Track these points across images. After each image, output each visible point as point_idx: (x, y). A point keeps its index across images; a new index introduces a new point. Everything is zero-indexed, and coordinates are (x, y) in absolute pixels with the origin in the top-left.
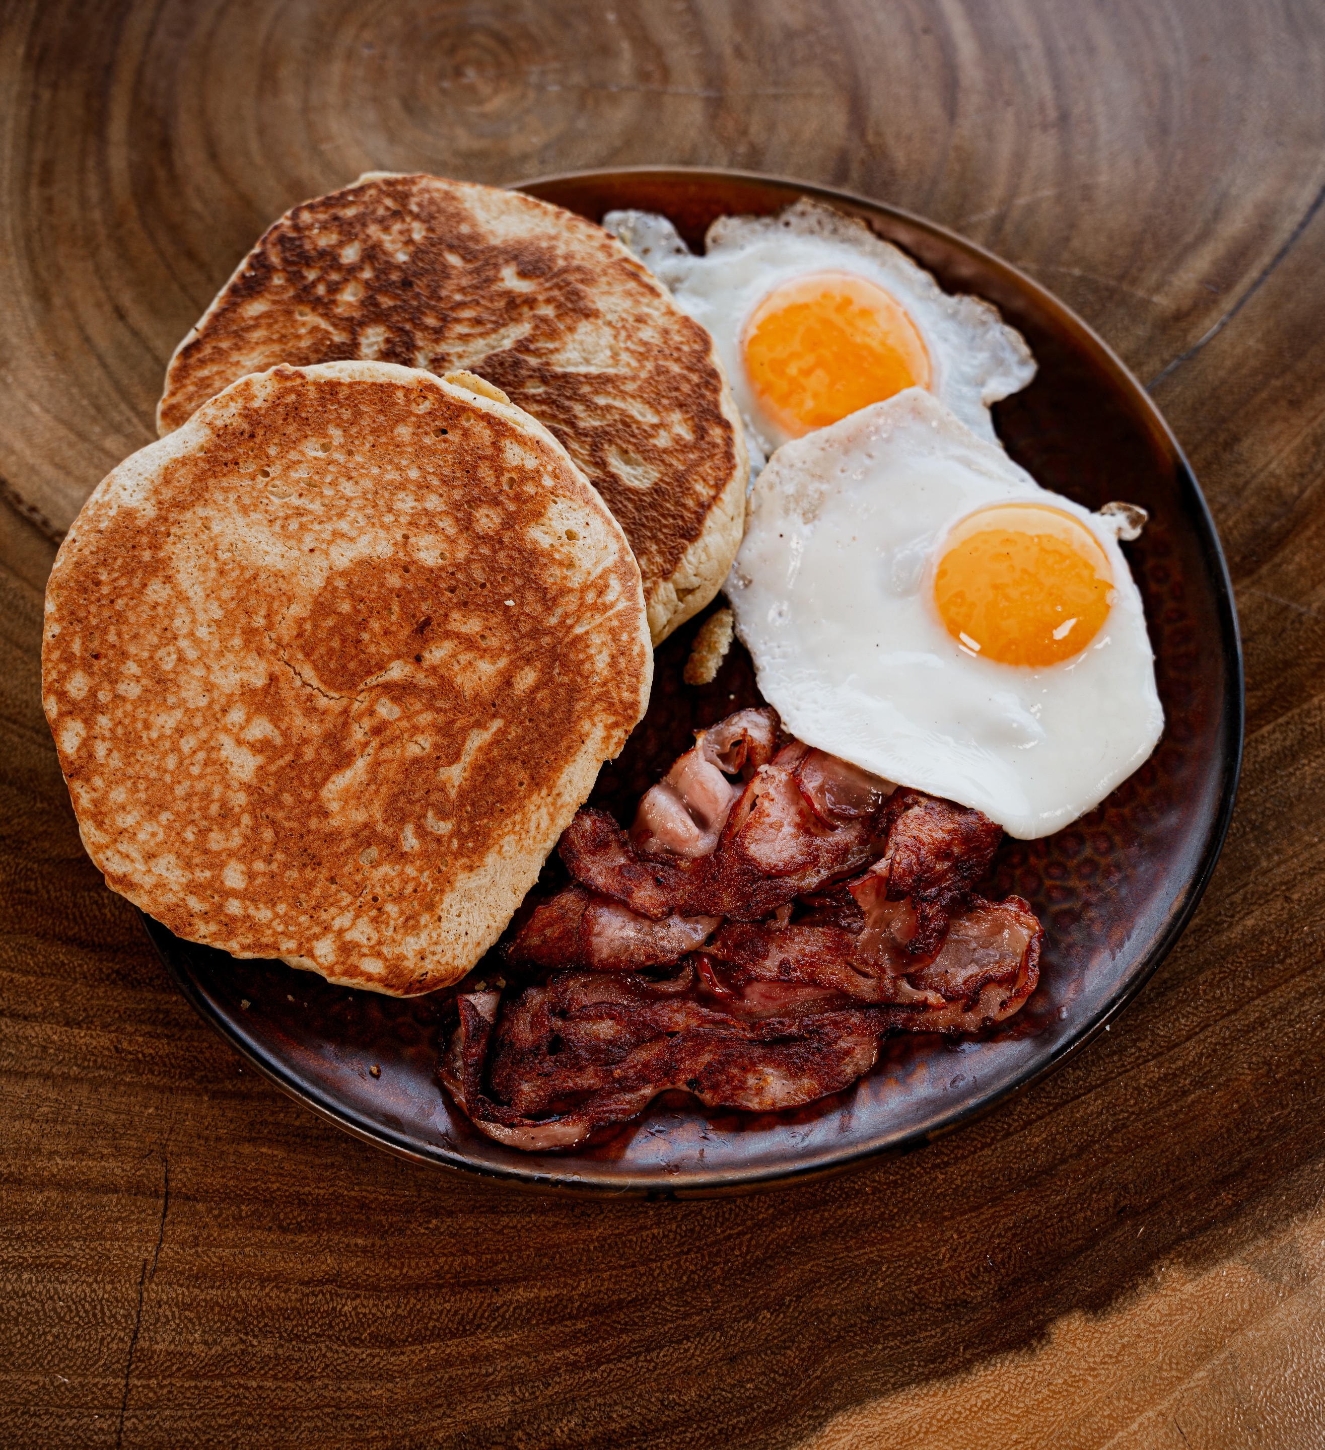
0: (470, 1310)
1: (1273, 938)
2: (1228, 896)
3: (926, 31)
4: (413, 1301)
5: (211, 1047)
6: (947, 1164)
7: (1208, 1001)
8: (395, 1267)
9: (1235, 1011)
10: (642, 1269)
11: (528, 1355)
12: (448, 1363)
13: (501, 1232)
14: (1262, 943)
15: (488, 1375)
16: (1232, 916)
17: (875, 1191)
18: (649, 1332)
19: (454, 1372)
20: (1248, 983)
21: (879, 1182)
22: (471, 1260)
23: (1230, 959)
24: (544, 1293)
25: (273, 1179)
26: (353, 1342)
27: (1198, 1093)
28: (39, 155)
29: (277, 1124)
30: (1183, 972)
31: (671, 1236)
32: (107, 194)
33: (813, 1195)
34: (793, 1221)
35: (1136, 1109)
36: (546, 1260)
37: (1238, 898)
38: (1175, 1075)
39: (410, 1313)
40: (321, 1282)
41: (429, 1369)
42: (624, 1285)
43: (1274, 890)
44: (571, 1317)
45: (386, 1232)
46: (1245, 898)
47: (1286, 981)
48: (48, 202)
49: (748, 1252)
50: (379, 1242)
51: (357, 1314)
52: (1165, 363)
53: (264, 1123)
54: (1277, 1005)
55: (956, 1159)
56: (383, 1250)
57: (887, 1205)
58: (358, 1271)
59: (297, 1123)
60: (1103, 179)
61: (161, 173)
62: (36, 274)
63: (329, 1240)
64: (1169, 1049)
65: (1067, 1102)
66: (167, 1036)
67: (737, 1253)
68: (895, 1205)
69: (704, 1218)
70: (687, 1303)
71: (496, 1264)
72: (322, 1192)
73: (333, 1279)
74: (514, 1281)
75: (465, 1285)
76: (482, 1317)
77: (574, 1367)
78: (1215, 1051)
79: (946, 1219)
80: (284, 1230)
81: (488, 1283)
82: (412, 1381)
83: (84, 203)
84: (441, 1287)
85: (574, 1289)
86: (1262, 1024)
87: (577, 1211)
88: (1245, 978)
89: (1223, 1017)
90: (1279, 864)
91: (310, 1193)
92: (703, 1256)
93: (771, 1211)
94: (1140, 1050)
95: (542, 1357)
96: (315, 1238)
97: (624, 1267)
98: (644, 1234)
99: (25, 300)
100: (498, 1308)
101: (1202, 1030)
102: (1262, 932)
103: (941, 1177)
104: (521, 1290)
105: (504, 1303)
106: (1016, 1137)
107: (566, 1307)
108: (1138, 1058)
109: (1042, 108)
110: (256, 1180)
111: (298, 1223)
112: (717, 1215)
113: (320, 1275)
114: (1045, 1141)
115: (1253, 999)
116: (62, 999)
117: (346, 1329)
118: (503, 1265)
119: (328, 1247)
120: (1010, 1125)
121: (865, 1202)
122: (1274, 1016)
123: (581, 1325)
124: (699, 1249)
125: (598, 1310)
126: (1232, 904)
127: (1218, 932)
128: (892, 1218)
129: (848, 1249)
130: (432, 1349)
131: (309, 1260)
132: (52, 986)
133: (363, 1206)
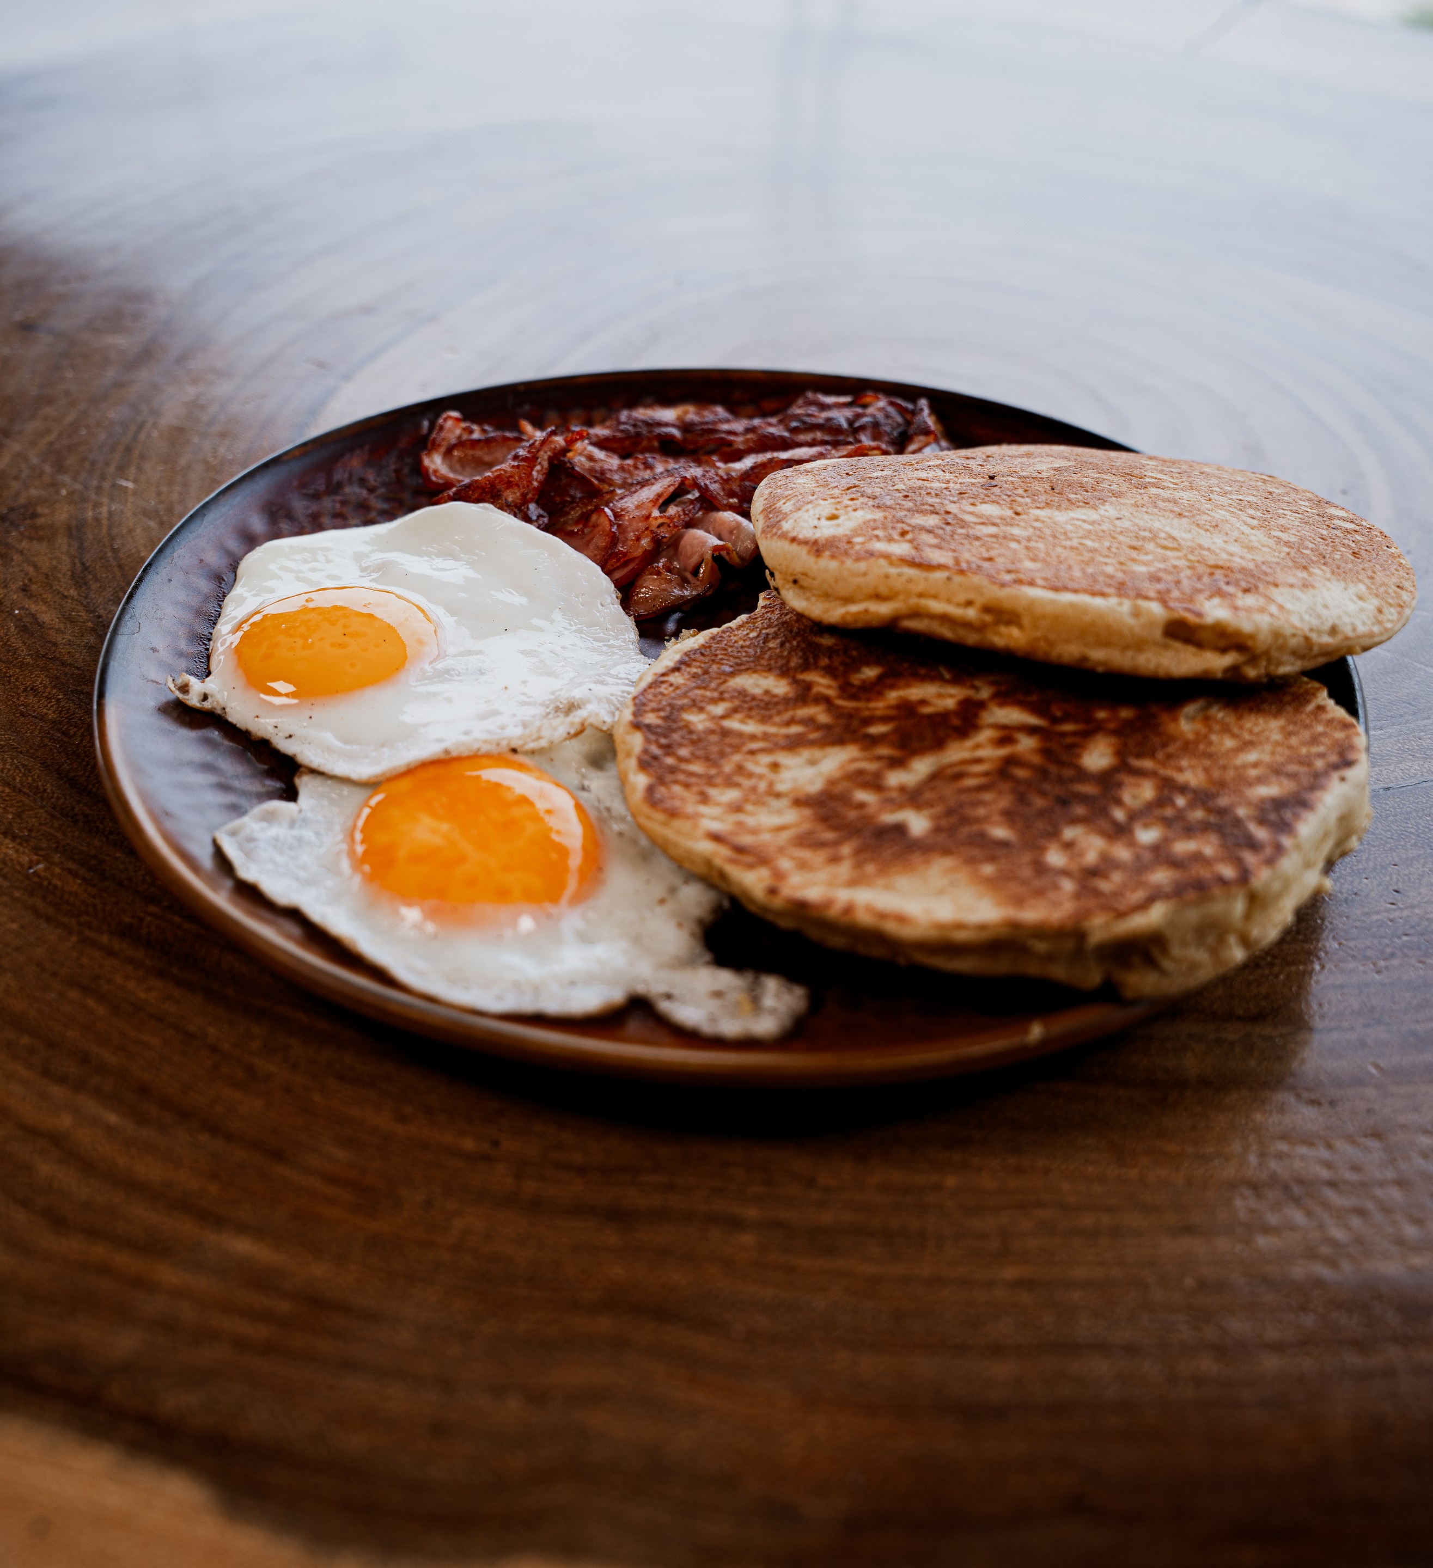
66: (84, 879)
73: (56, 1140)
116: (18, 815)
130: (99, 1251)
132: (21, 801)
133: (144, 1090)
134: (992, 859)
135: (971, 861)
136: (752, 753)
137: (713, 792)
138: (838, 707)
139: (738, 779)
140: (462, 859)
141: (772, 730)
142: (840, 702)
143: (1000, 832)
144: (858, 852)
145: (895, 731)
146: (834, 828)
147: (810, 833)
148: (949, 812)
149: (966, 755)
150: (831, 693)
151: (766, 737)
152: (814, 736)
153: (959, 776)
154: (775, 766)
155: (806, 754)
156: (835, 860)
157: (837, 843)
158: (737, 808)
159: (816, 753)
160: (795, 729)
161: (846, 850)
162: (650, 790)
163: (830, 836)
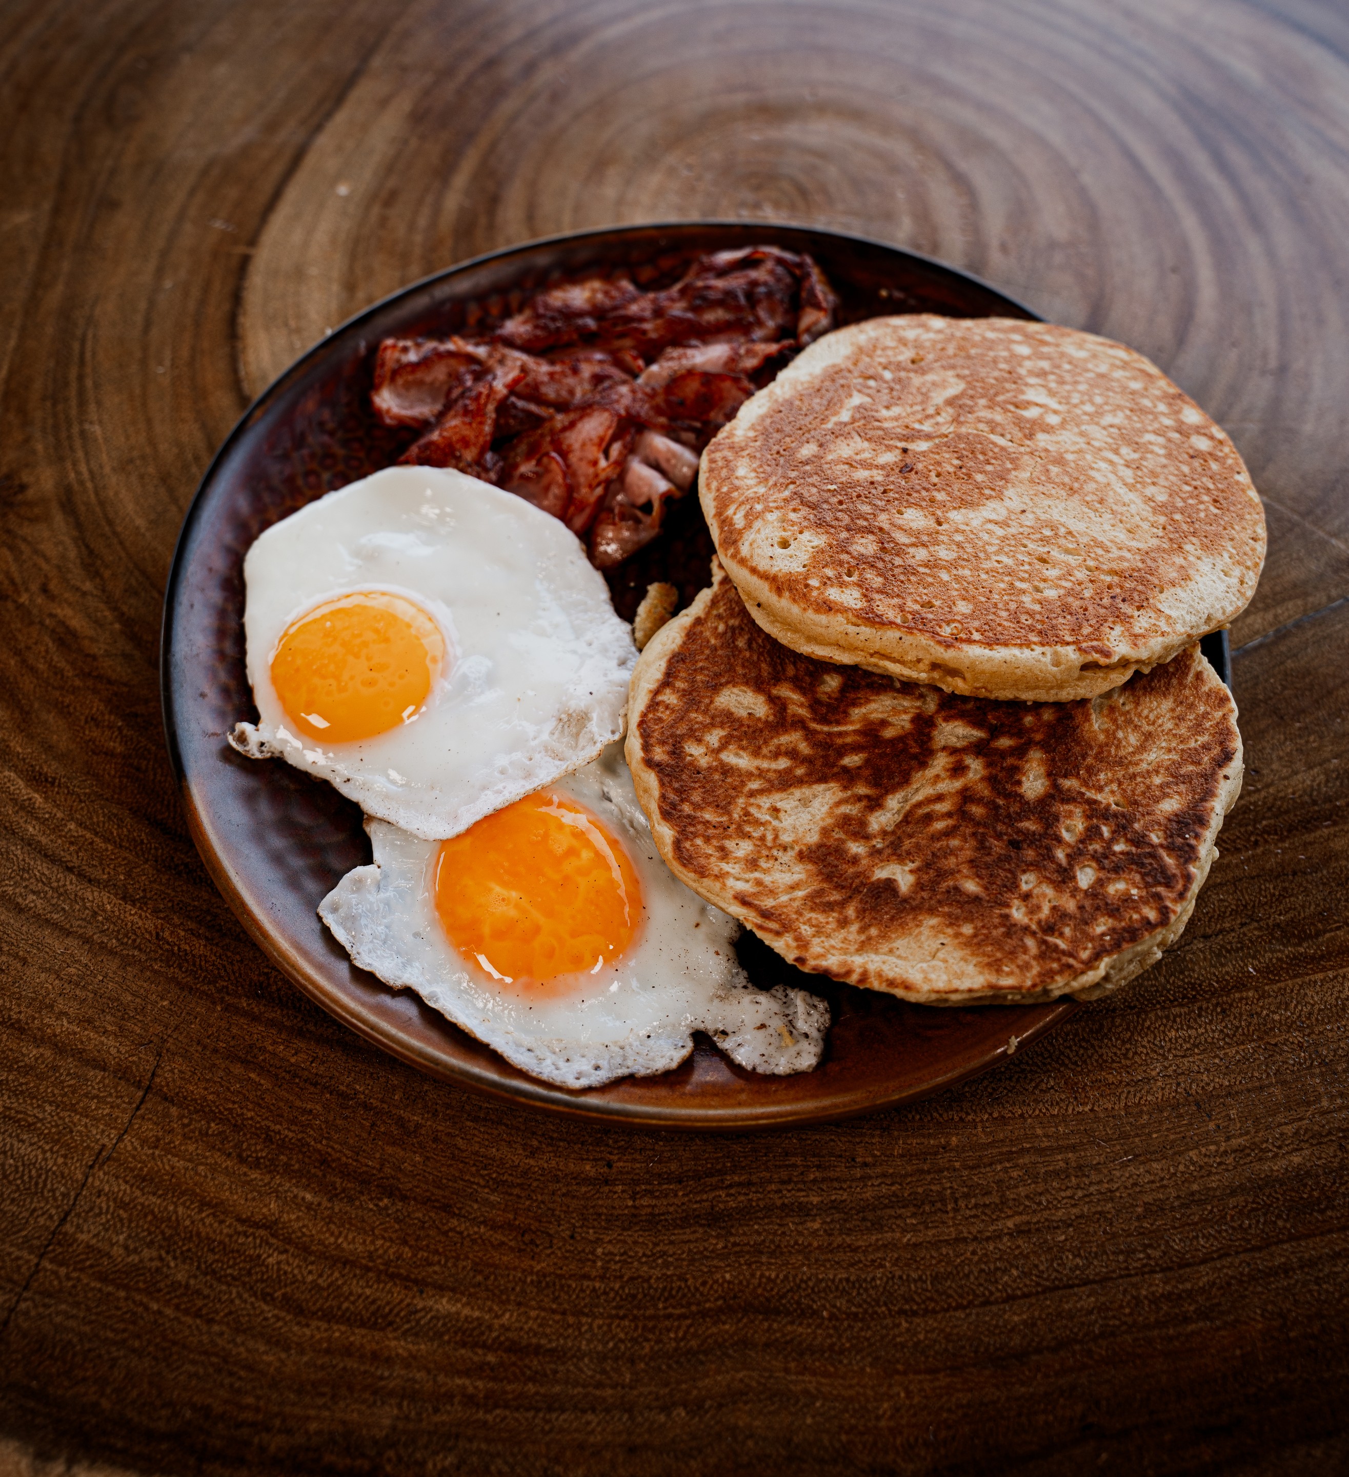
0: (388, 1303)
1: (1318, 1183)
2: (1280, 1125)
3: (1174, 270)
4: (336, 1274)
5: (242, 961)
6: (914, 1313)
7: (1233, 1228)
8: (332, 1234)
9: (1259, 1249)
10: (571, 1320)
11: (429, 1372)
12: (348, 1351)
13: (445, 1233)
14: (1305, 1185)
15: (382, 1378)
16: (1280, 1147)
17: (832, 1317)
18: (557, 1389)
19: (351, 1364)
20: (1280, 1223)
21: (839, 1309)
22: (407, 1252)
23: (1267, 1191)
24: (466, 1311)
25: (250, 1106)
26: (266, 1297)
27: (1201, 1324)
28: (391, 183)
29: (274, 1054)
30: (1215, 1189)
31: (612, 1295)
32: (434, 223)
33: (768, 1300)
34: (740, 1320)
35: (1129, 1320)
36: (479, 1278)
37: (1289, 1130)
38: (1179, 1296)
39: (329, 1286)
40: (256, 1225)
41: (328, 1351)
42: (548, 1331)
43: (1330, 1133)
44: (484, 1346)
45: (336, 1195)
46: (1296, 1133)
47: (1322, 1234)
48: (383, 221)
49: (683, 1339)
50: (325, 1203)
51: (279, 1270)
52: (1330, 599)
53: (263, 1050)
54: (1307, 1256)
55: (926, 1311)
56: (327, 1213)
57: (840, 1337)
58: (296, 1226)
59: (293, 1060)
60: (1308, 428)
61: (483, 220)
62: (351, 269)
63: (280, 1185)
64: (1181, 1266)
65: (1057, 1288)
66: (207, 939)
67: (672, 1335)
68: (849, 1340)
69: (650, 1287)
70: (604, 1372)
71: (431, 1264)
72: (291, 1135)
73: (271, 1226)
74: (441, 1288)
75: (392, 1277)
76: (398, 1314)
77: (470, 1400)
78: (1229, 1284)
79: (897, 1372)
80: (242, 1160)
81: (416, 1282)
82: (305, 1359)
83: (412, 227)
84: (368, 1269)
85: (497, 1317)
86: (1286, 1272)
87: (527, 1238)
88: (1279, 1217)
89: (1246, 1250)
90: (1341, 1108)
91: (279, 1133)
92: (636, 1328)
93: (720, 1302)
94: (1149, 1257)
95: (441, 1378)
96: (267, 1178)
97: (554, 1311)
98: (586, 1283)
99: (335, 288)
100: (416, 1312)
101: (1220, 1257)
102: (1307, 1173)
103: (905, 1325)
104: (444, 1301)
105: (424, 1309)
106: (994, 1308)
107: (482, 1333)
108: (1145, 1266)
109: (1265, 356)
110: (234, 1103)
111: (258, 1159)
112: (664, 1289)
113: (258, 1218)
114: (1024, 1322)
115: (1282, 1242)
116: (129, 875)
117: (262, 1281)
118: (437, 1268)
119: (277, 1191)
120: (991, 1293)
121: (819, 1326)
122: (1301, 1268)
123: (491, 1358)
124: (635, 1318)
125: (513, 1348)
126: (1282, 1134)
127: (1260, 1159)
128: (841, 1352)
129: (787, 1371)
130: (338, 1331)
131: (254, 1199)
132: (124, 859)
133: (324, 1161)
134: (969, 919)
135: (953, 921)
136: (752, 794)
137: (730, 844)
138: (814, 732)
139: (748, 829)
140: (537, 930)
141: (765, 765)
142: (814, 726)
143: (971, 886)
144: (861, 913)
145: (867, 761)
146: (838, 887)
147: (820, 893)
148: (927, 866)
149: (928, 791)
150: (803, 712)
151: (761, 774)
152: (800, 772)
153: (929, 818)
154: (775, 810)
155: (798, 793)
156: (843, 923)
157: (842, 904)
158: (752, 864)
159: (806, 791)
160: (783, 763)
161: (851, 912)
162: (677, 845)
163: (835, 896)
